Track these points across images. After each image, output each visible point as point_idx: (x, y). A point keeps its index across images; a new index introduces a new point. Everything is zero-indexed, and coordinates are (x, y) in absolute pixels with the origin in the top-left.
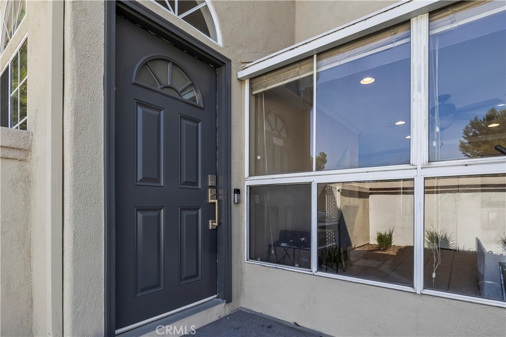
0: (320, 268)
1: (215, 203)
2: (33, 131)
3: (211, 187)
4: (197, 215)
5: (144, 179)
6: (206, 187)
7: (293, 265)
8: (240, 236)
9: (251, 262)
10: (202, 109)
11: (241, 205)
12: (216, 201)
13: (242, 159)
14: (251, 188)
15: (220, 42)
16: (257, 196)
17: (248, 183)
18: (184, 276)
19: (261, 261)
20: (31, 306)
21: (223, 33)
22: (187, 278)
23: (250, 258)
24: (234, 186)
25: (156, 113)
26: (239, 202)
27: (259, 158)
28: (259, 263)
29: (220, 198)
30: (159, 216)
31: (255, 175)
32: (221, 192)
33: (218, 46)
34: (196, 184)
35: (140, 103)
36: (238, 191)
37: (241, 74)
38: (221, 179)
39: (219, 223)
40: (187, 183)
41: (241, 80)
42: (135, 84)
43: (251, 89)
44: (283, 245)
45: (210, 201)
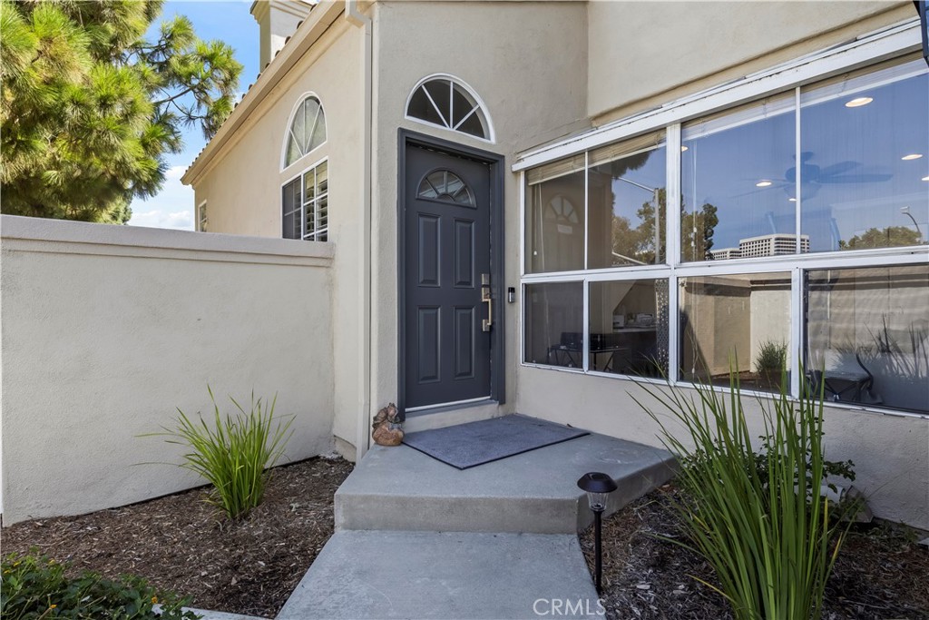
0: (590, 368)
1: (488, 302)
2: (336, 242)
3: (485, 286)
4: (471, 313)
5: (424, 281)
6: (479, 286)
7: (566, 366)
8: (515, 337)
9: (527, 364)
10: (475, 209)
11: (516, 304)
12: (490, 300)
13: (518, 255)
14: (527, 286)
15: (493, 140)
16: (535, 295)
17: (523, 281)
18: (459, 372)
19: (537, 363)
20: (334, 389)
21: (496, 129)
22: (461, 375)
23: (526, 361)
24: (508, 284)
25: (434, 221)
26: (513, 301)
27: (535, 253)
28: (534, 365)
29: (494, 297)
30: (437, 314)
31: (533, 272)
32: (494, 291)
33: (490, 145)
34: (470, 283)
35: (422, 215)
36: (512, 290)
37: (516, 167)
38: (495, 278)
39: (493, 323)
40: (461, 283)
41: (516, 173)
42: (418, 199)
43: (527, 181)
44: (562, 347)
45: (484, 300)
